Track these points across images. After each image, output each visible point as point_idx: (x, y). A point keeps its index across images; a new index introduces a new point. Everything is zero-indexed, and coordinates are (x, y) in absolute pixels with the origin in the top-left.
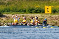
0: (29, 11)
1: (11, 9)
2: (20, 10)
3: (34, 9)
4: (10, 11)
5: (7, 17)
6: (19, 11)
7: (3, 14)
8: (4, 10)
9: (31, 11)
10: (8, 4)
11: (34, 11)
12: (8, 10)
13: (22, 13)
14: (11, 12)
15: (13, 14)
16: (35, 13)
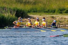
0: (59, 11)
1: (39, 9)
2: (49, 10)
3: (65, 10)
4: (37, 11)
5: (34, 18)
6: (48, 12)
7: (29, 15)
8: (29, 11)
9: (61, 12)
10: (35, 3)
11: (65, 11)
12: (35, 10)
13: (51, 13)
14: (38, 13)
15: (40, 15)
16: (66, 14)
